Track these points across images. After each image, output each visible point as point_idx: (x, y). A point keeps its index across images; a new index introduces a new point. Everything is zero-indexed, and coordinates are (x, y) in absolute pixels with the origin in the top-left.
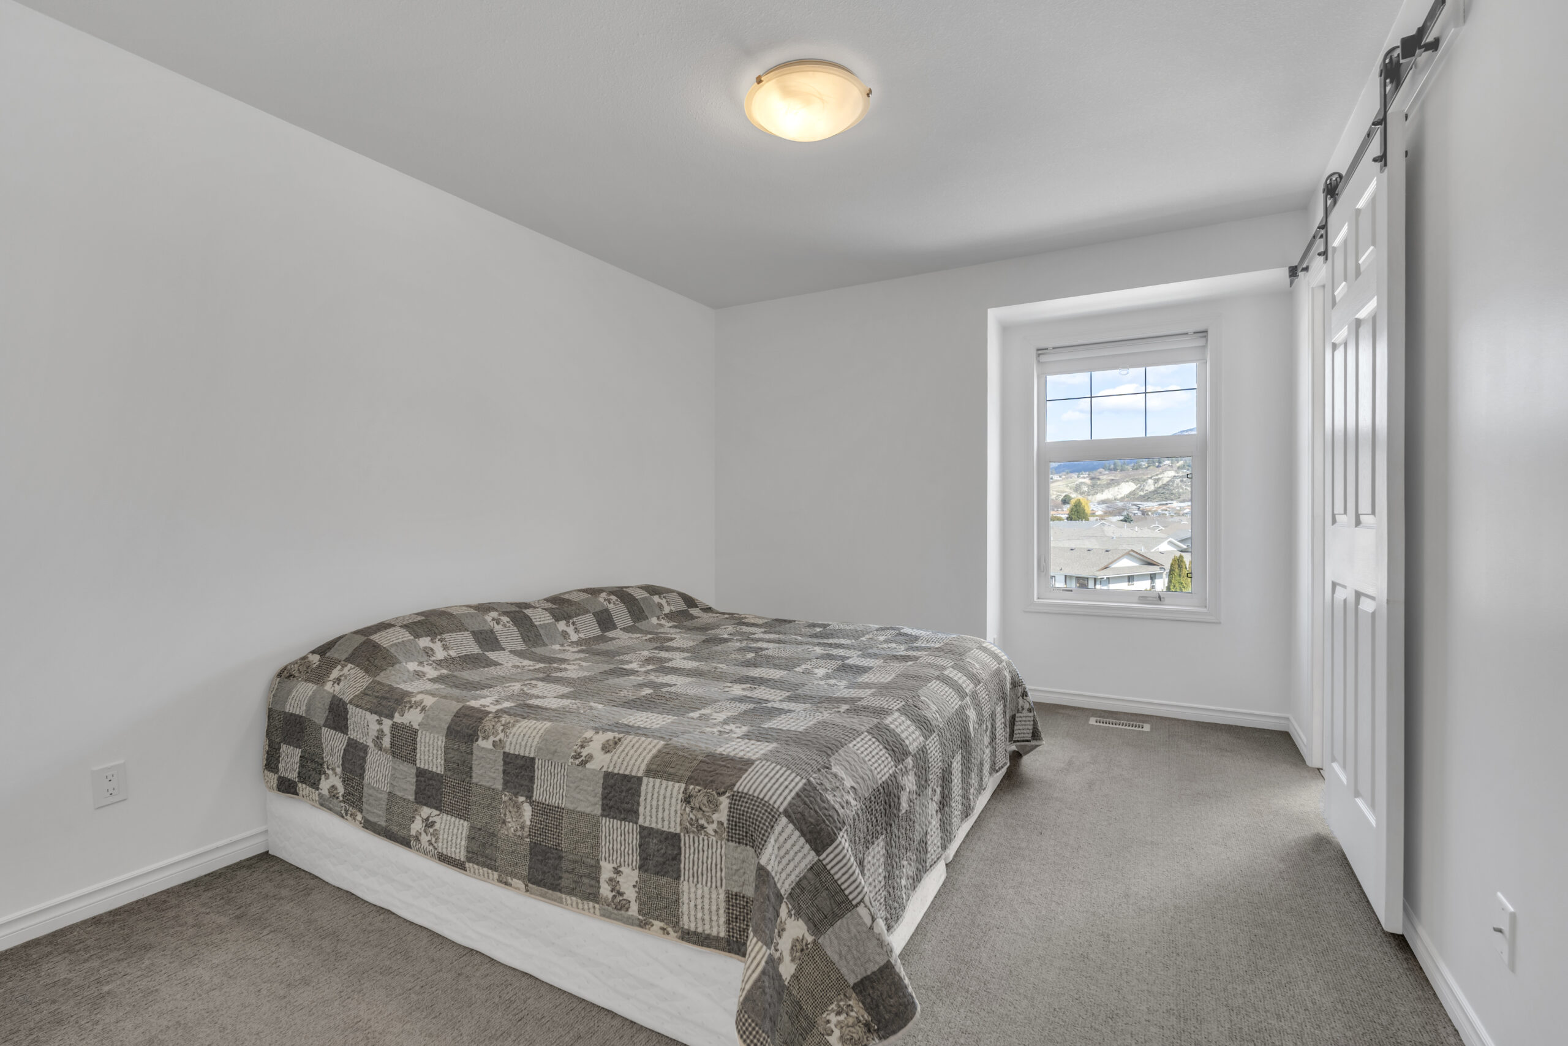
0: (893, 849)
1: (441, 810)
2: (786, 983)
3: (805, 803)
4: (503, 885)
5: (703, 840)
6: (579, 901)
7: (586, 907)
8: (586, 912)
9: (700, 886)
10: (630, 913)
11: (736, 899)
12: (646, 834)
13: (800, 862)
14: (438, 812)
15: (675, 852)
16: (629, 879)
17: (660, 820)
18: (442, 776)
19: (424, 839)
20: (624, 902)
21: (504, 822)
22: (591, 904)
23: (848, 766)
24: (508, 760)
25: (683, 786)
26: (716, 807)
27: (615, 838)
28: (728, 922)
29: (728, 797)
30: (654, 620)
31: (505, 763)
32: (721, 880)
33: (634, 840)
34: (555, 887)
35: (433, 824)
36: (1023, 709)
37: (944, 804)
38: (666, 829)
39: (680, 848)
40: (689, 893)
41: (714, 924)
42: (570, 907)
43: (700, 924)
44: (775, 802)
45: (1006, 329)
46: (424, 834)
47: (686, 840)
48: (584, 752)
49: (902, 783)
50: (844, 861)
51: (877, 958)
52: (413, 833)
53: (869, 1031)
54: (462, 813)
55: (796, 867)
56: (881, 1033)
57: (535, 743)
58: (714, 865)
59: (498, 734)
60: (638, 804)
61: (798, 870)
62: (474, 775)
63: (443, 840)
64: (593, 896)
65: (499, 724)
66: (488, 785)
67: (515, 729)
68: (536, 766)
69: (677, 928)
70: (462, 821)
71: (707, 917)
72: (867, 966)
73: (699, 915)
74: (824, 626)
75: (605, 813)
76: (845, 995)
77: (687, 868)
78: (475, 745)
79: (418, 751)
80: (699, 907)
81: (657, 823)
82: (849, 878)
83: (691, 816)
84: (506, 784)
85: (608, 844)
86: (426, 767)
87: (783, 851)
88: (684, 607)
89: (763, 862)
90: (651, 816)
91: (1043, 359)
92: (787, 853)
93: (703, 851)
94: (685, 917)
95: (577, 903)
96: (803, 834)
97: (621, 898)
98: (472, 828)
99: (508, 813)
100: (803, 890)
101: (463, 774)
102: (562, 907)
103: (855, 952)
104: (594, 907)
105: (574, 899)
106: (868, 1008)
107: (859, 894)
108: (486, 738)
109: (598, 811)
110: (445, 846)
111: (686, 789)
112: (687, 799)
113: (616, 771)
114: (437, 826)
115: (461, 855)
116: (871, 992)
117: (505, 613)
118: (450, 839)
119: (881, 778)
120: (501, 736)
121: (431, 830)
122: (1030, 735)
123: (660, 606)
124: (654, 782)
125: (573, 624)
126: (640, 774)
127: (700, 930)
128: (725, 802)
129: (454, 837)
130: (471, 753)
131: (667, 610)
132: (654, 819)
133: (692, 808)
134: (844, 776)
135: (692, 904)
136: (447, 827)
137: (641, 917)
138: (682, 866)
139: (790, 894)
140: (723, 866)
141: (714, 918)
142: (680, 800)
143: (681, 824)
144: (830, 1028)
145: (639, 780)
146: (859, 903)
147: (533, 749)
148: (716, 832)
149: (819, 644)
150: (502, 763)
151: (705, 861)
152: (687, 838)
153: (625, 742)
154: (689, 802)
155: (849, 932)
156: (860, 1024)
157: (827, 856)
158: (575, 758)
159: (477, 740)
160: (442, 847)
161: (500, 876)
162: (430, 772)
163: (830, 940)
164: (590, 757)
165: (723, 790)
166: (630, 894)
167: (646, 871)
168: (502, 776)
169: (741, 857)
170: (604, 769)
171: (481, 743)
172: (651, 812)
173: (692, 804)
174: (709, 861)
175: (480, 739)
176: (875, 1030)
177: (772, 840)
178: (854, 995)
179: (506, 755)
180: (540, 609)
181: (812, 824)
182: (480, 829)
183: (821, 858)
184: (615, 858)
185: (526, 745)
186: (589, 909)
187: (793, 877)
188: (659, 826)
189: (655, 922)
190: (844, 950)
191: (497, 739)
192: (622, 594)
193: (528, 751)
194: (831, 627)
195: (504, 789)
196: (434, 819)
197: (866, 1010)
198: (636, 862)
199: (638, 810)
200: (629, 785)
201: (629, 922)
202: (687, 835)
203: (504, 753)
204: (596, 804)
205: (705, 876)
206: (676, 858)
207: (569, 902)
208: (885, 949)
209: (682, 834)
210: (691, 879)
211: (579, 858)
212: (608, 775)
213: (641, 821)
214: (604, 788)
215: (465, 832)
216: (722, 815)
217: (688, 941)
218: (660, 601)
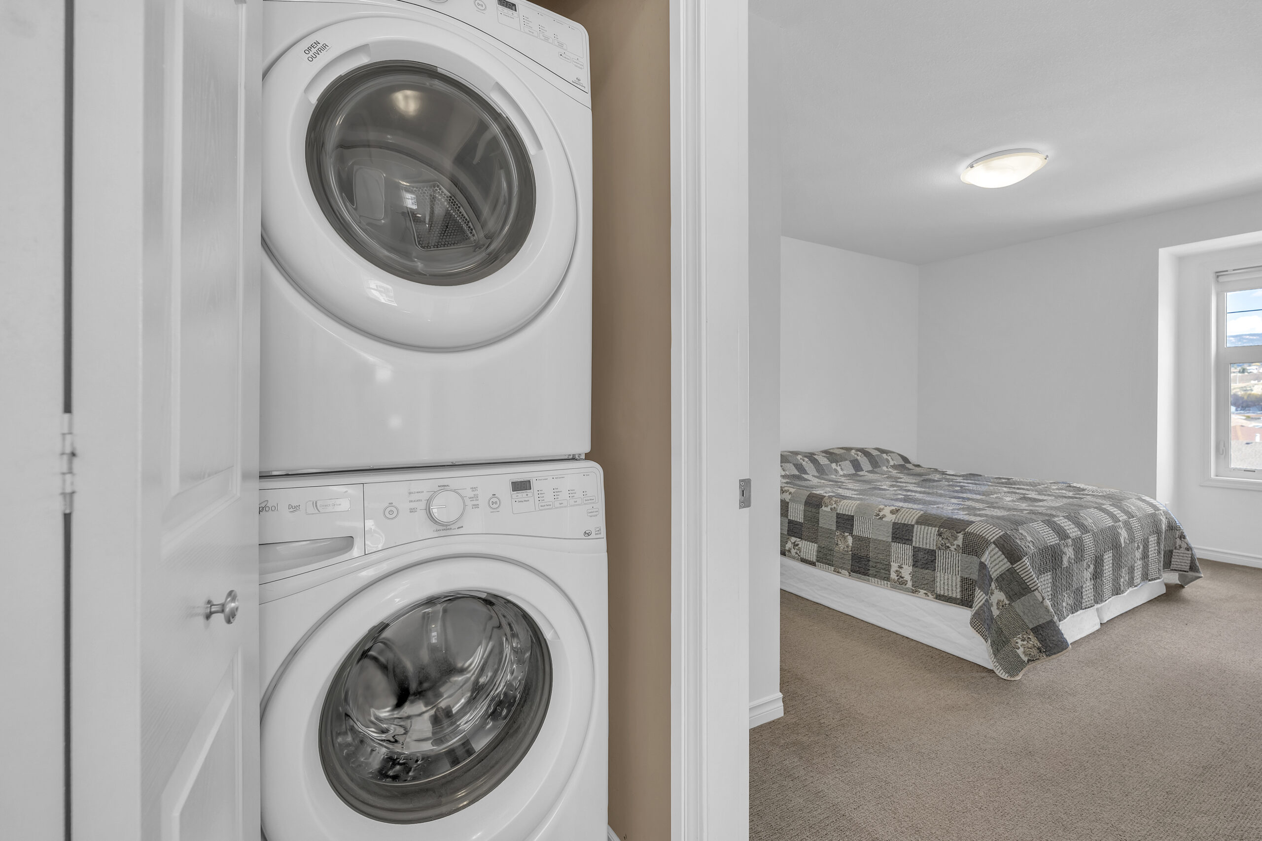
0: (1057, 583)
1: (802, 539)
2: (995, 617)
3: (1004, 541)
4: (836, 573)
5: (949, 553)
6: (879, 580)
7: (883, 583)
8: (883, 586)
9: (946, 574)
10: (907, 586)
11: (966, 581)
12: (916, 550)
13: (1002, 566)
14: (800, 540)
15: (933, 558)
16: (907, 572)
17: (925, 544)
18: (802, 523)
19: (793, 551)
20: (904, 581)
21: (837, 544)
22: (885, 582)
23: (1029, 532)
24: (839, 516)
25: (937, 529)
26: (956, 538)
27: (899, 552)
28: (962, 591)
29: (962, 534)
30: (885, 468)
31: (837, 517)
32: (958, 572)
33: (910, 553)
34: (865, 574)
35: (797, 545)
36: (1180, 547)
37: (1097, 575)
38: (928, 548)
39: (935, 556)
40: (941, 577)
41: (954, 592)
42: (873, 583)
43: (946, 591)
44: (988, 538)
45: (1181, 260)
46: (793, 549)
47: (939, 553)
48: (881, 514)
49: (1064, 551)
50: (1027, 570)
51: (1045, 617)
52: (787, 548)
53: (1040, 652)
54: (813, 540)
55: (1000, 567)
56: (1047, 653)
57: (853, 509)
58: (954, 565)
59: (833, 505)
60: (912, 536)
61: (1000, 570)
62: (820, 523)
63: (804, 552)
64: (887, 579)
65: (832, 501)
66: (828, 527)
67: (841, 503)
68: (855, 519)
69: (933, 594)
70: (813, 544)
71: (950, 589)
72: (1040, 620)
73: (946, 587)
74: (1008, 479)
75: (894, 541)
76: (1026, 632)
77: (939, 566)
78: (821, 509)
79: (789, 512)
80: (946, 584)
81: (923, 545)
82: (1029, 578)
83: (942, 541)
84: (838, 527)
85: (895, 555)
86: (794, 519)
87: (992, 559)
88: (903, 463)
89: (983, 560)
90: (919, 542)
91: (1221, 279)
92: (995, 560)
93: (948, 558)
94: (938, 588)
95: (878, 581)
96: (1003, 553)
97: (902, 579)
98: (819, 547)
99: (839, 540)
100: (1003, 579)
101: (813, 522)
102: (869, 584)
103: (1032, 613)
104: (887, 583)
105: (876, 579)
106: (1041, 641)
107: (1035, 586)
108: (826, 506)
109: (890, 539)
110: (805, 555)
111: (939, 530)
112: (940, 535)
113: (899, 522)
114: (800, 546)
115: (814, 559)
116: (1041, 633)
117: (805, 457)
118: (807, 551)
119: (1049, 543)
120: (835, 506)
121: (797, 547)
122: (1188, 567)
123: (888, 461)
124: (921, 527)
125: (840, 465)
126: (913, 523)
127: (946, 594)
128: (960, 536)
129: (810, 551)
130: (819, 513)
131: (892, 463)
132: (921, 543)
133: (943, 538)
134: (1026, 535)
135: (942, 582)
136: (805, 546)
137: (913, 588)
138: (937, 565)
139: (997, 579)
140: (959, 565)
141: (954, 589)
142: (935, 535)
143: (936, 546)
144: (1018, 646)
145: (913, 526)
146: (1035, 590)
147: (853, 511)
148: (955, 549)
149: (1006, 487)
150: (836, 518)
151: (949, 562)
152: (939, 552)
153: (902, 511)
154: (941, 536)
155: (1029, 603)
156: (1035, 648)
157: (1017, 566)
158: (876, 516)
159: (821, 507)
160: (803, 555)
161: (834, 569)
162: (796, 521)
163: (1018, 605)
164: (884, 516)
165: (959, 531)
166: (907, 577)
167: (916, 567)
168: (835, 524)
169: (970, 561)
170: (893, 521)
171: (824, 508)
172: (919, 540)
173: (943, 537)
174: (952, 563)
175: (823, 507)
176: (1044, 652)
177: (987, 553)
178: (1032, 633)
179: (838, 514)
180: (821, 456)
181: (1008, 550)
182: (824, 547)
183: (1013, 566)
184: (899, 561)
185: (849, 510)
186: (884, 584)
187: (998, 572)
188: (924, 547)
189: (921, 590)
190: (1026, 611)
191: (833, 507)
192: (865, 452)
193: (851, 513)
194: (1013, 480)
195: (837, 530)
196: (798, 543)
197: (1039, 641)
198: (911, 562)
199: (912, 539)
200: (907, 528)
201: (907, 590)
202: (939, 551)
203: (837, 513)
204: (888, 536)
205: (949, 570)
206: (933, 561)
207: (873, 581)
208: (1050, 613)
209: (937, 550)
210: (941, 571)
211: (879, 561)
212: (894, 524)
213: (914, 544)
214: (893, 529)
215: (815, 549)
216: (960, 541)
217: (940, 599)
218: (887, 457)
